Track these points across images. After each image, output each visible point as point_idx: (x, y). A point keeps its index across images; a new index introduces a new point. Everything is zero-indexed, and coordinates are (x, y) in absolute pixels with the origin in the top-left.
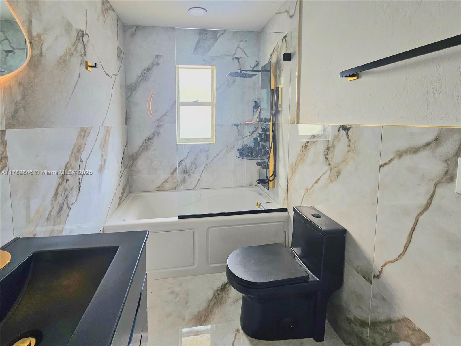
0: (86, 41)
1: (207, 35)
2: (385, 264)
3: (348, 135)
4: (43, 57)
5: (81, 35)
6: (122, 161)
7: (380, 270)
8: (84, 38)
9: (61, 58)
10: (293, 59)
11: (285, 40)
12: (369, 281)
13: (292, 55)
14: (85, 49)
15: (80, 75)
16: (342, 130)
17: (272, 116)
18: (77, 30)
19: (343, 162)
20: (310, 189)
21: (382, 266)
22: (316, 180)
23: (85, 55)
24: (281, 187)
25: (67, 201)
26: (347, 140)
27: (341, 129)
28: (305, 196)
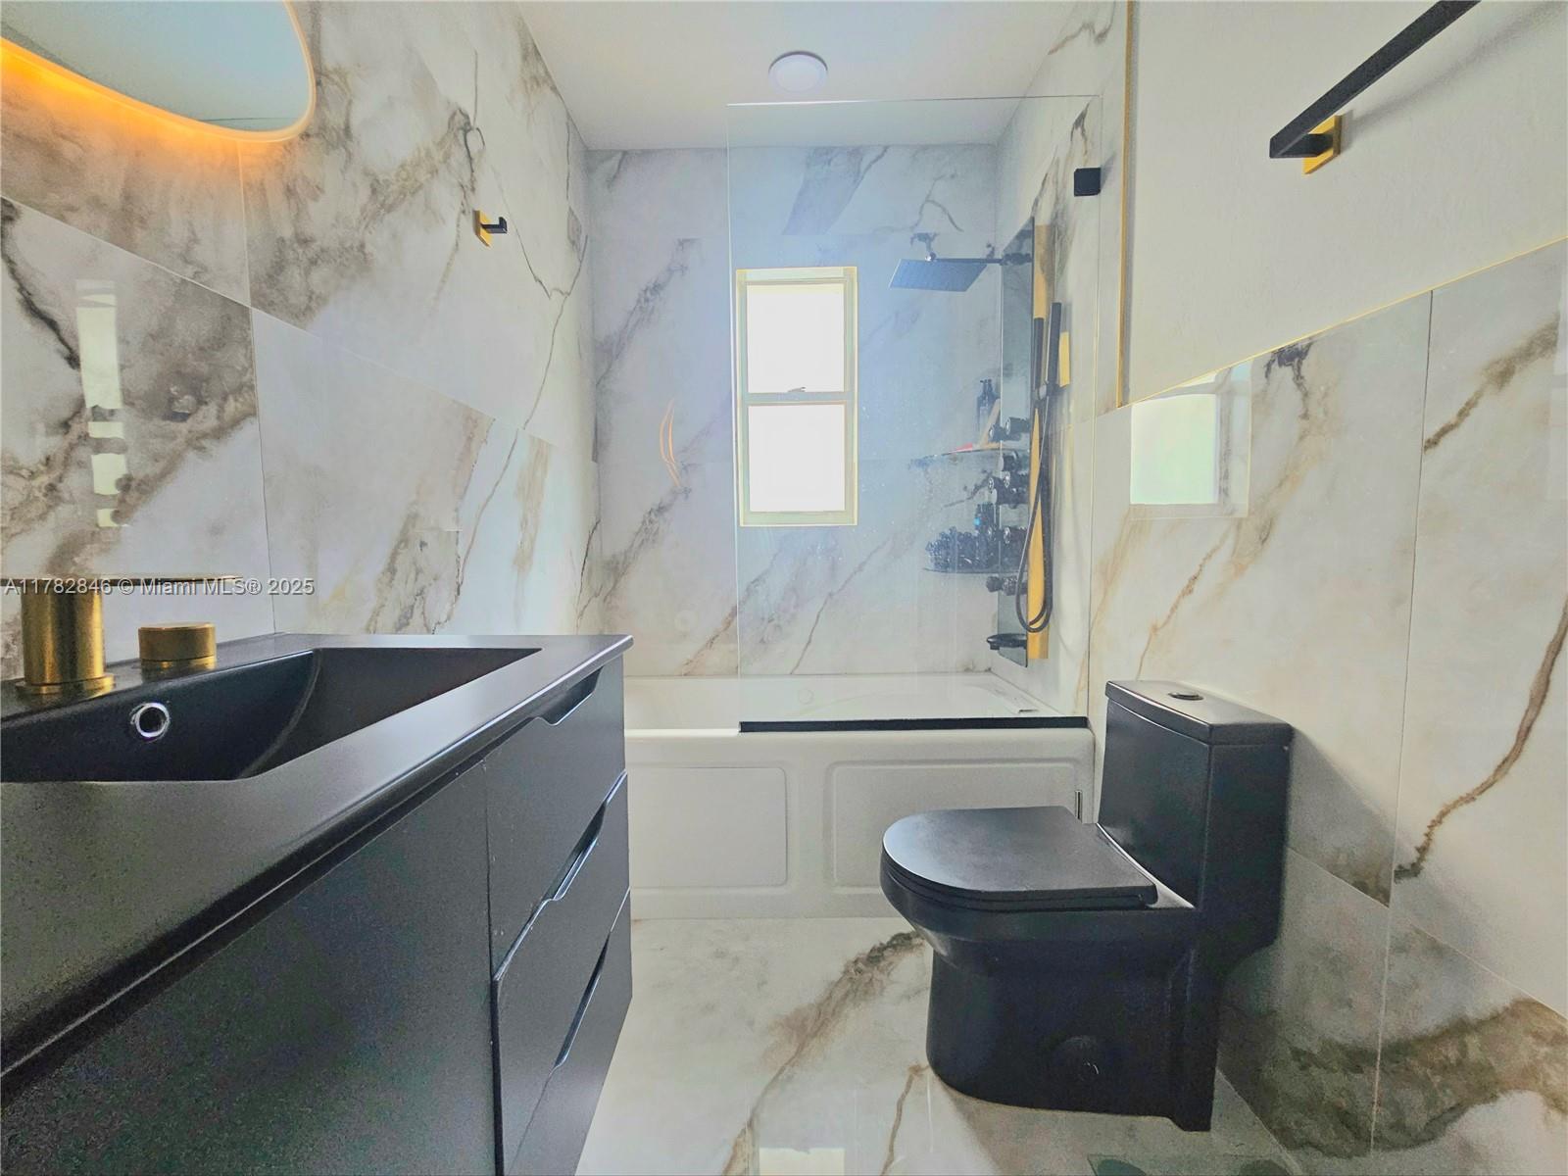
0: (476, 150)
1: (829, 164)
2: (1443, 814)
3: (1302, 378)
4: (351, 141)
5: (462, 123)
6: (583, 569)
7: (1420, 841)
8: (472, 137)
9: (402, 166)
10: (1107, 182)
11: (1079, 129)
12: (1381, 896)
13: (1102, 172)
14: (473, 171)
15: (457, 245)
16: (1277, 367)
17: (1037, 410)
18: (449, 103)
19: (1280, 485)
20: (1165, 624)
21: (1429, 824)
22: (1187, 582)
23: (473, 190)
24: (1065, 647)
25: (423, 607)
26: (1297, 396)
27: (1275, 366)
28: (1147, 655)
